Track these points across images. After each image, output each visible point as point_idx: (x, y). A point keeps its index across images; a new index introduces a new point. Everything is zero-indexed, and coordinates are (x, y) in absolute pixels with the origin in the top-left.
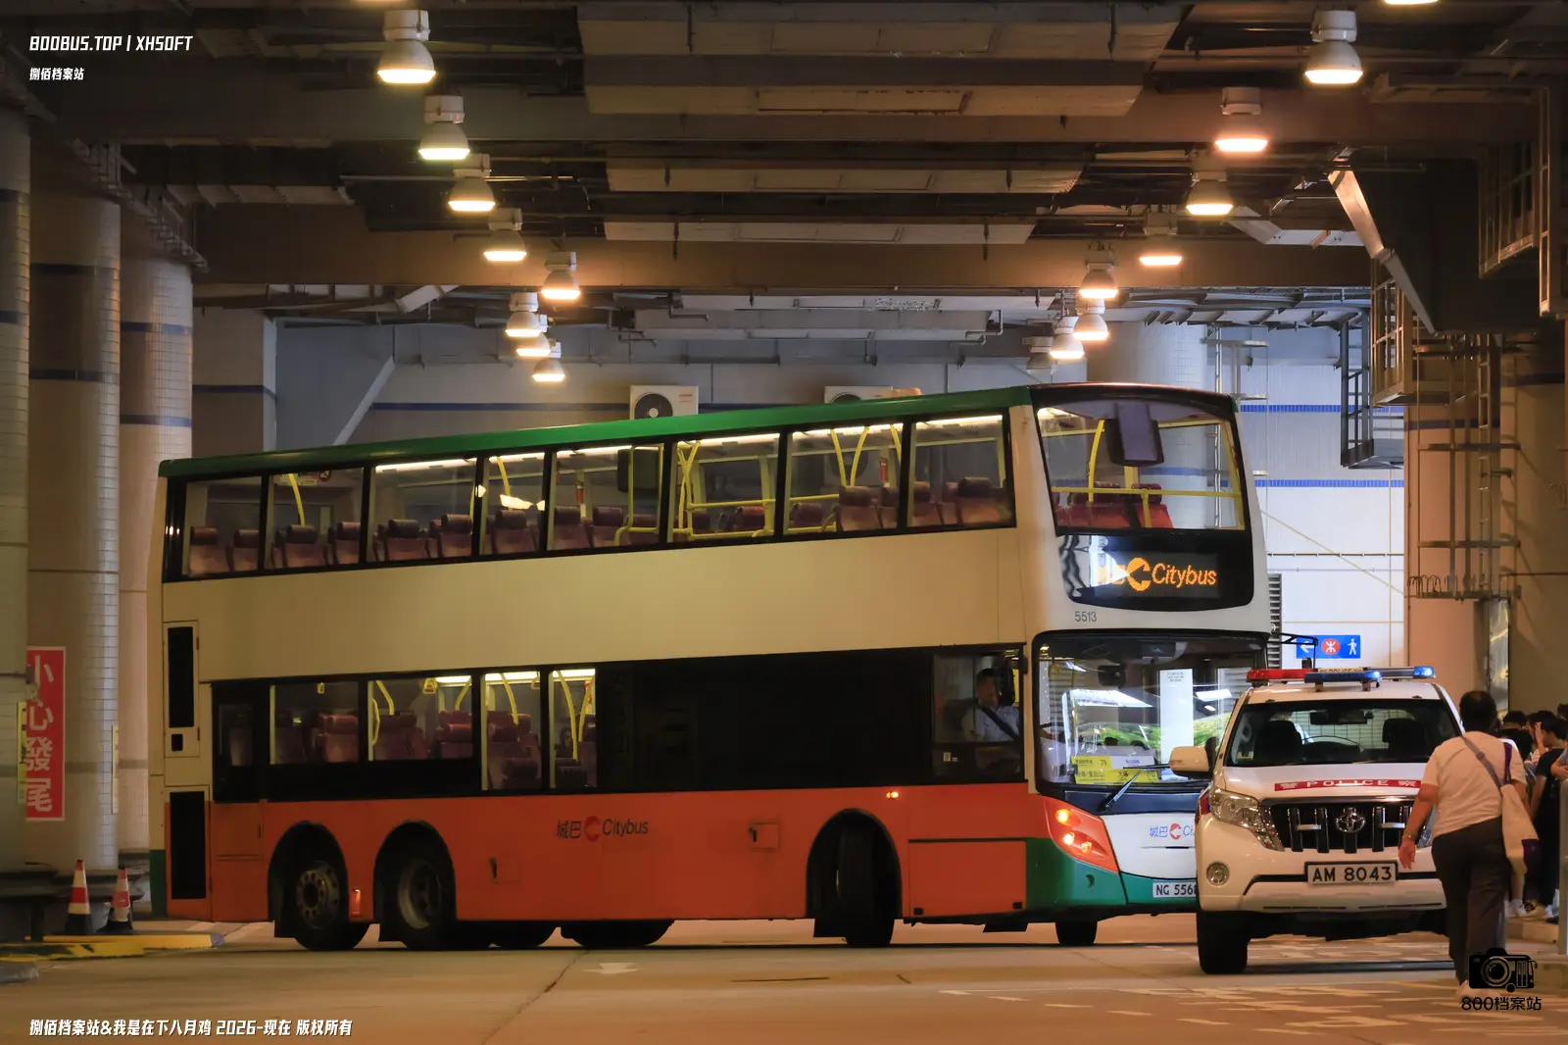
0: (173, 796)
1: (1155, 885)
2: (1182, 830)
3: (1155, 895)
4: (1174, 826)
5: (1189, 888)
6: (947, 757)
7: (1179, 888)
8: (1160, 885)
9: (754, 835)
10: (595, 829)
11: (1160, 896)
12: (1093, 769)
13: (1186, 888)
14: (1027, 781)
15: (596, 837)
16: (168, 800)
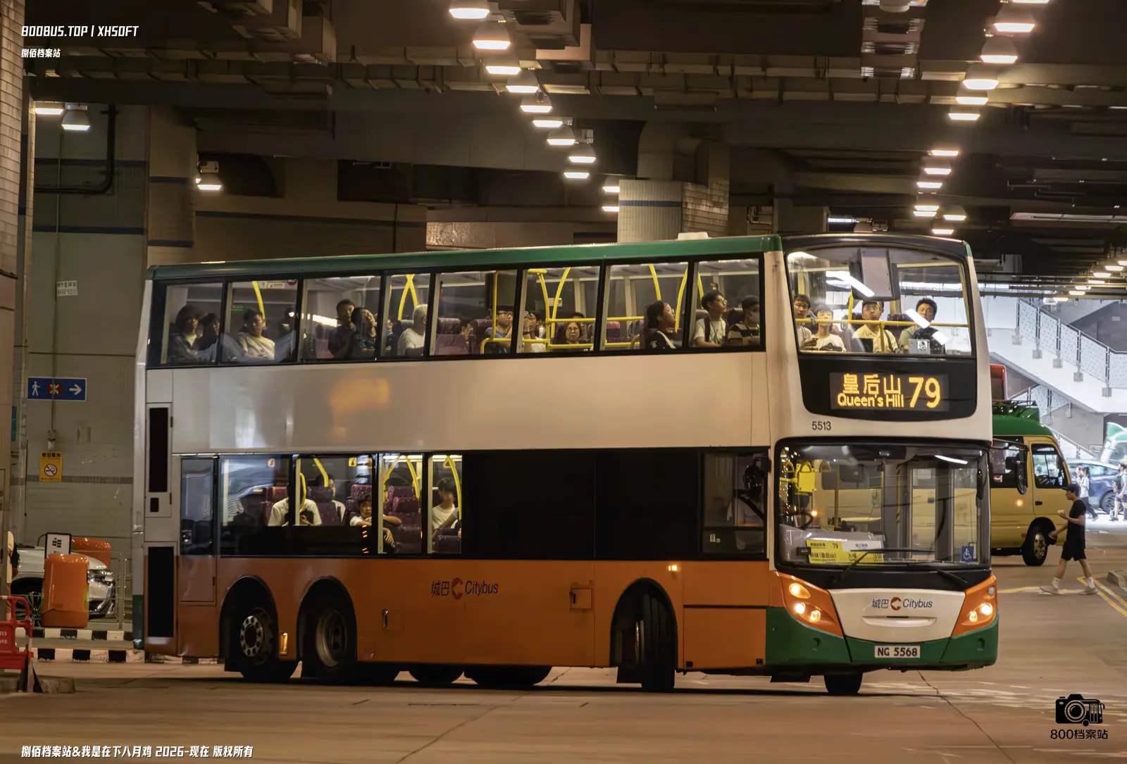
0: (151, 549)
1: (876, 648)
2: (902, 603)
3: (876, 656)
4: (895, 599)
5: (908, 651)
6: (713, 538)
7: (899, 650)
8: (881, 647)
9: (574, 597)
10: (459, 589)
11: (881, 656)
12: (824, 551)
13: (905, 651)
14: (768, 560)
15: (461, 595)
16: (147, 554)
